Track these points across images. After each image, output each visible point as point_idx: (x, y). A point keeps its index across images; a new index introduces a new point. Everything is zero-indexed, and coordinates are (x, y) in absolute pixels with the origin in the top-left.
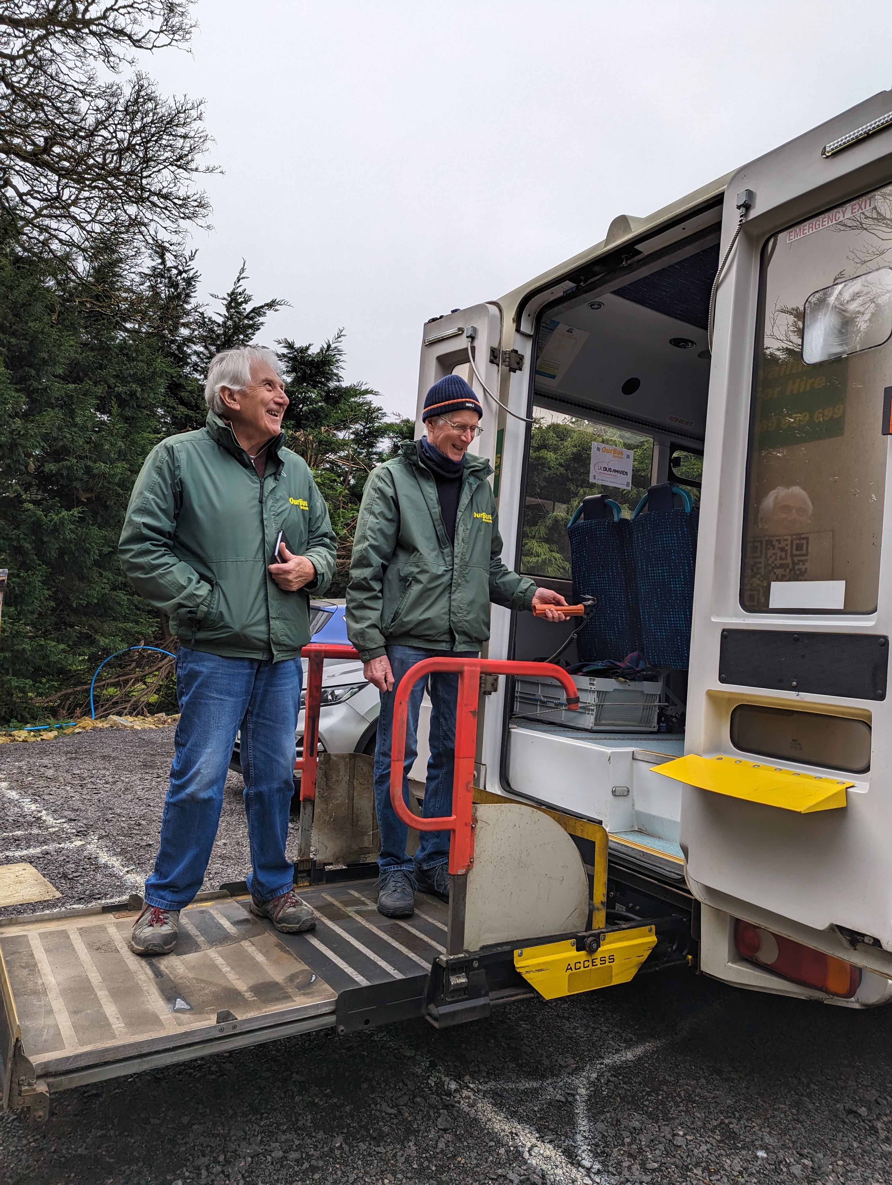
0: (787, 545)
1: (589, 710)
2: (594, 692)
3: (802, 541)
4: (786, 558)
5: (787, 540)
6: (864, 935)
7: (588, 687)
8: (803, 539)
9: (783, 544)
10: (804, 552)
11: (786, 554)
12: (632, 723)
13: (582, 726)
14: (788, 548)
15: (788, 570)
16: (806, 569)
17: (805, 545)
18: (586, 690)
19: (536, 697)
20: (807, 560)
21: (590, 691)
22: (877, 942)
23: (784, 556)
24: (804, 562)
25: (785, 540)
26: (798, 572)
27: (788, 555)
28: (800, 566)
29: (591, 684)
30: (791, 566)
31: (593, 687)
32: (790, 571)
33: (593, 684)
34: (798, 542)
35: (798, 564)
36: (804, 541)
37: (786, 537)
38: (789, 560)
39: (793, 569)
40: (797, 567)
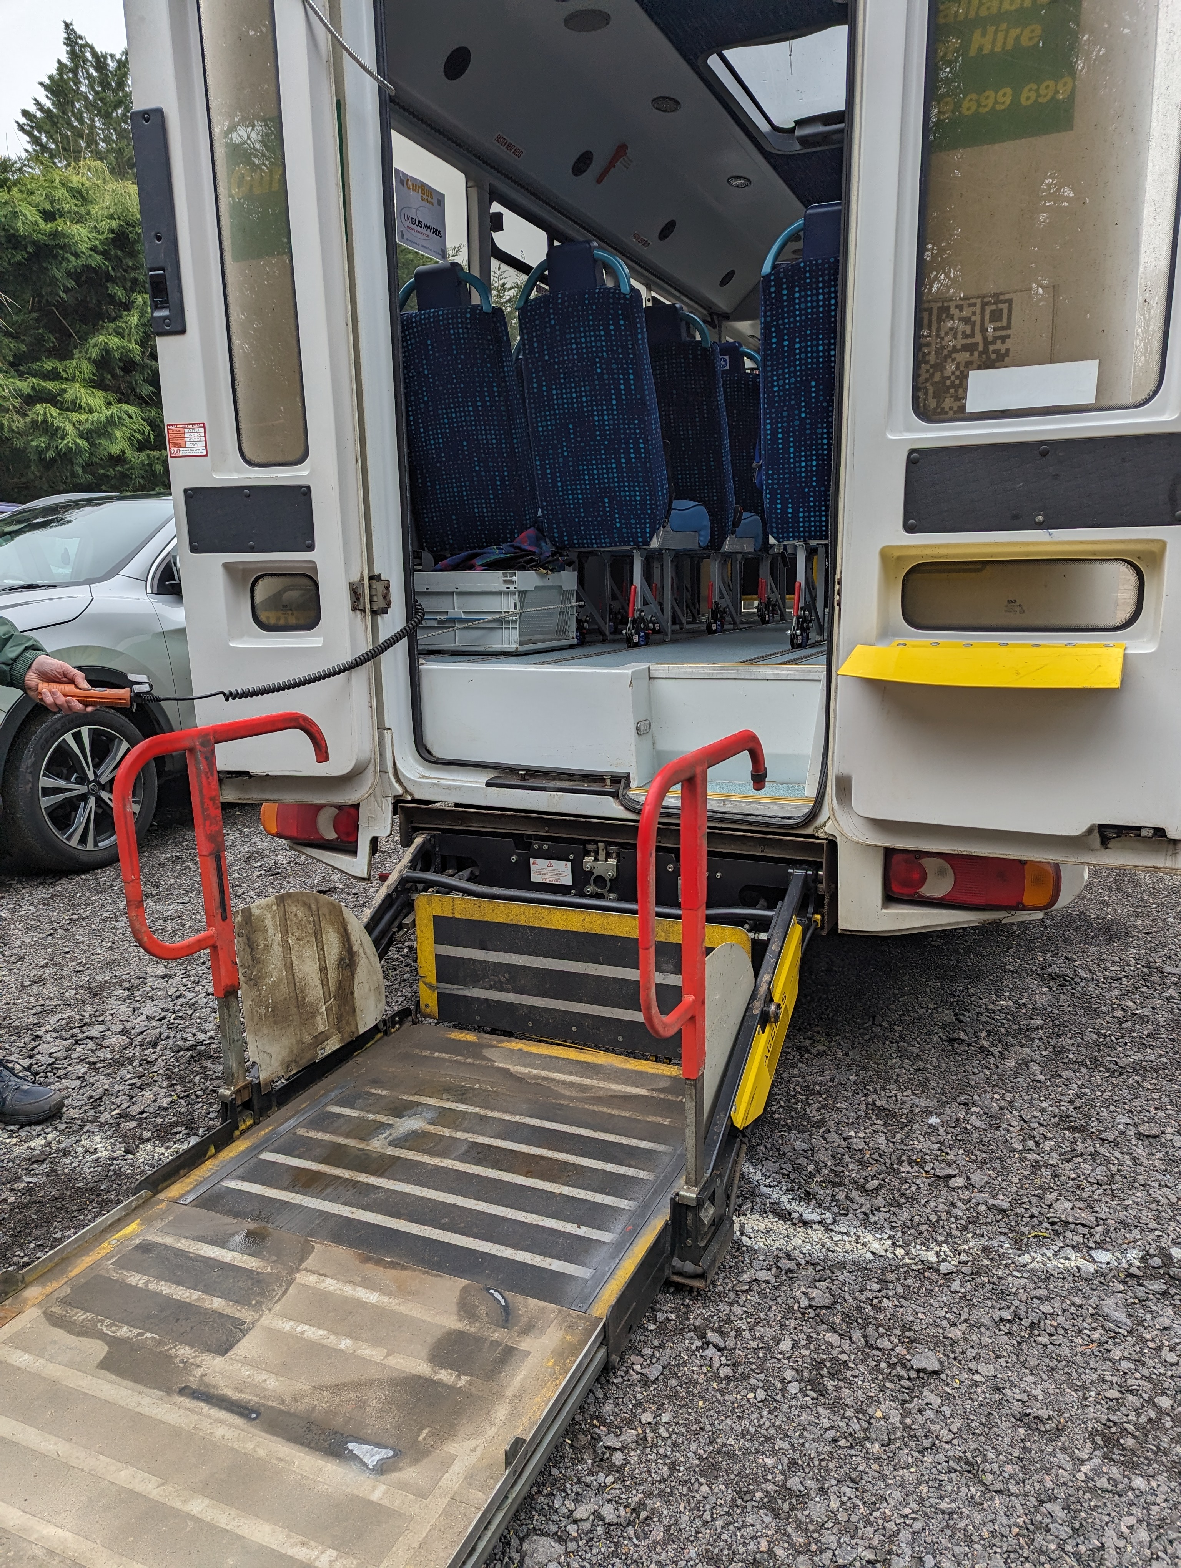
0: (974, 313)
1: (508, 622)
2: (514, 593)
3: (1001, 306)
4: (972, 335)
5: (975, 305)
6: (1139, 828)
7: (503, 587)
8: (1005, 301)
9: (967, 312)
10: (1004, 323)
11: (973, 330)
12: (549, 637)
13: (498, 649)
14: (977, 318)
15: (976, 354)
16: (1007, 350)
17: (1005, 312)
18: (499, 593)
19: (450, 616)
20: (1008, 337)
21: (506, 593)
22: (1160, 832)
23: (968, 332)
24: (1004, 339)
25: (971, 305)
26: (994, 356)
27: (977, 328)
28: (998, 345)
29: (505, 582)
30: (981, 348)
31: (512, 587)
32: (980, 356)
33: (511, 582)
34: (994, 307)
35: (994, 342)
36: (1004, 306)
37: (972, 301)
38: (978, 338)
39: (985, 351)
40: (991, 348)
